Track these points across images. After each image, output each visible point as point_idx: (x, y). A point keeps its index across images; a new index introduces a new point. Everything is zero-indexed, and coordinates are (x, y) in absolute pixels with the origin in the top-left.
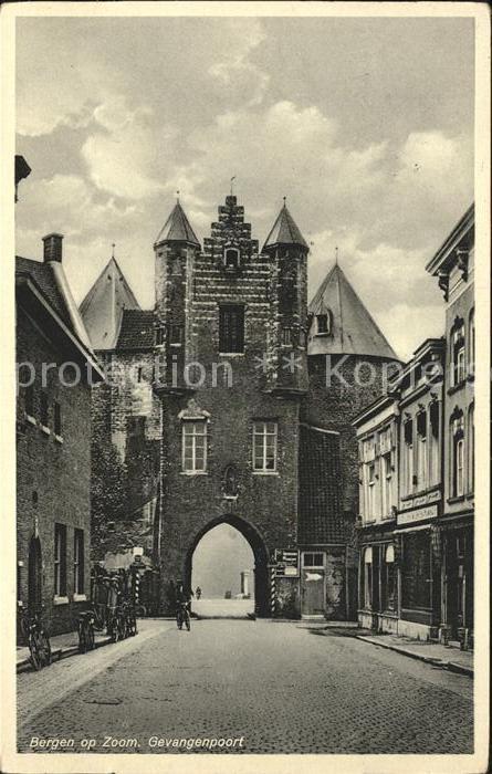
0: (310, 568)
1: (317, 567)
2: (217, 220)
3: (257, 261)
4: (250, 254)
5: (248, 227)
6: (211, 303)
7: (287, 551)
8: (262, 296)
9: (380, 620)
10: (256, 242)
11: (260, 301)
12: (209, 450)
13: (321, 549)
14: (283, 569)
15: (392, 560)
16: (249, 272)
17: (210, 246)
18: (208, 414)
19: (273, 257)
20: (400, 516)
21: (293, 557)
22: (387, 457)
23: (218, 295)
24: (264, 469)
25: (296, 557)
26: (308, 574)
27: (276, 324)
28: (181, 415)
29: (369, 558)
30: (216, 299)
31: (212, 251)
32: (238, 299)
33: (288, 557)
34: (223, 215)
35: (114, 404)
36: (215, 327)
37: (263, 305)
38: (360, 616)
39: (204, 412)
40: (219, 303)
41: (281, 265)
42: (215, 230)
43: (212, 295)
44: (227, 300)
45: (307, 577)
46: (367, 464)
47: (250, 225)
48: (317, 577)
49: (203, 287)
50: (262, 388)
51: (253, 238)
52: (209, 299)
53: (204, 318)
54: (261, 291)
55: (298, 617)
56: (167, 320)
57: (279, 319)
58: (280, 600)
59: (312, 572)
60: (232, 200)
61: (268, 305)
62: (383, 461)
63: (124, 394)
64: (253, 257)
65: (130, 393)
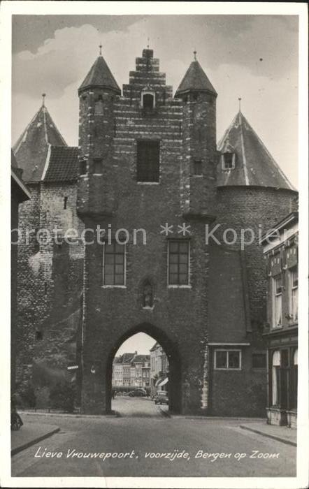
2: (135, 70)
3: (171, 104)
4: (164, 97)
6: (129, 139)
8: (176, 134)
9: (289, 416)
10: (170, 88)
11: (174, 137)
12: (128, 266)
16: (164, 113)
17: (129, 91)
19: (185, 100)
22: (293, 270)
23: (136, 132)
27: (188, 157)
29: (277, 362)
30: (134, 136)
31: (131, 95)
32: (154, 136)
34: (140, 65)
36: (133, 160)
37: (176, 141)
38: (268, 413)
40: (136, 139)
41: (193, 107)
42: (134, 78)
43: (130, 132)
44: (144, 137)
46: (274, 277)
47: (164, 74)
49: (123, 125)
50: (176, 213)
51: (167, 84)
52: (128, 136)
53: (124, 152)
54: (175, 129)
56: (90, 153)
57: (192, 153)
60: (148, 53)
61: (181, 141)
63: (51, 219)
64: (167, 100)
65: (57, 218)
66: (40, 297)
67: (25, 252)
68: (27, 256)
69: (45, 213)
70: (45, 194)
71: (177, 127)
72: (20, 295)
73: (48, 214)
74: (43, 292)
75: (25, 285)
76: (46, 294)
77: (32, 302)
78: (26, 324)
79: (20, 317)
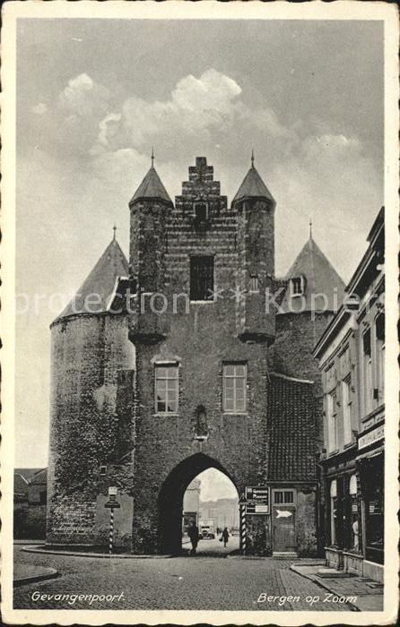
0: (280, 505)
1: (287, 504)
2: (187, 180)
3: (226, 214)
4: (219, 208)
5: (218, 184)
6: (182, 255)
7: (257, 489)
8: (231, 247)
9: (345, 559)
10: (225, 198)
11: (229, 251)
12: (180, 393)
13: (291, 486)
14: (254, 506)
15: (356, 492)
16: (218, 225)
17: (181, 203)
18: (179, 358)
19: (241, 210)
20: (360, 440)
21: (265, 494)
22: (348, 379)
23: (189, 247)
24: (235, 409)
25: (267, 494)
26: (278, 511)
27: (244, 271)
28: (153, 361)
29: (334, 492)
30: (187, 251)
31: (184, 208)
32: (208, 251)
33: (258, 494)
34: (193, 175)
35: (107, 360)
36: (186, 277)
37: (231, 255)
38: (327, 554)
39: (176, 357)
40: (189, 255)
41: (248, 217)
42: (186, 189)
43: (183, 248)
44: (197, 252)
45: (277, 514)
46: (330, 393)
47: (219, 182)
48: (287, 514)
49: (175, 240)
50: (231, 333)
51: (222, 194)
52: (181, 251)
53: (176, 269)
54: (231, 243)
55: (268, 554)
56: (141, 270)
57: (247, 267)
58: (251, 537)
59: (282, 509)
60: (201, 161)
61: (236, 255)
62: (344, 384)
63: (116, 351)
64: (221, 211)
65: (121, 350)
66: (104, 431)
67: (89, 385)
68: (91, 390)
70: (110, 325)
71: (232, 240)
73: (112, 345)
74: (107, 427)
75: (90, 419)
76: (110, 428)
77: (97, 437)
78: (90, 459)
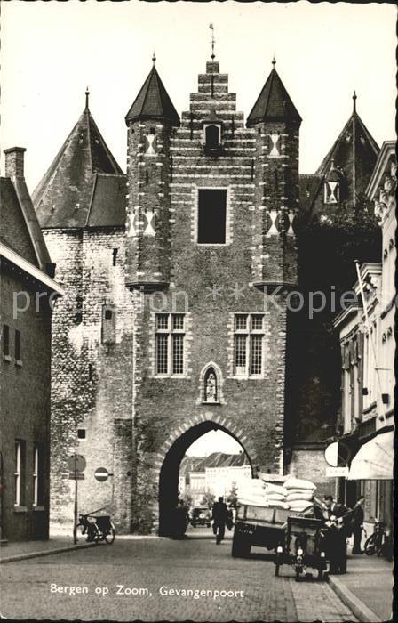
2: (196, 91)
3: (242, 136)
4: (233, 127)
5: (233, 97)
6: (188, 185)
8: (247, 177)
10: (239, 115)
11: (244, 181)
16: (233, 149)
17: (189, 121)
23: (198, 176)
27: (262, 208)
30: (196, 181)
31: (191, 126)
34: (203, 85)
35: (86, 291)
37: (247, 186)
40: (198, 185)
41: (268, 141)
42: (194, 103)
43: (190, 176)
49: (181, 167)
50: (246, 282)
51: (238, 110)
52: (188, 180)
53: (181, 201)
54: (247, 171)
56: (140, 205)
57: (265, 204)
60: (213, 67)
61: (253, 186)
63: (97, 279)
64: (236, 132)
65: (104, 278)
66: (83, 383)
67: (63, 323)
68: (66, 329)
69: (88, 271)
70: (89, 244)
71: (248, 167)
72: (58, 380)
73: (92, 271)
74: (86, 377)
75: (64, 367)
76: (90, 380)
77: (74, 390)
78: (65, 419)
79: (57, 410)
